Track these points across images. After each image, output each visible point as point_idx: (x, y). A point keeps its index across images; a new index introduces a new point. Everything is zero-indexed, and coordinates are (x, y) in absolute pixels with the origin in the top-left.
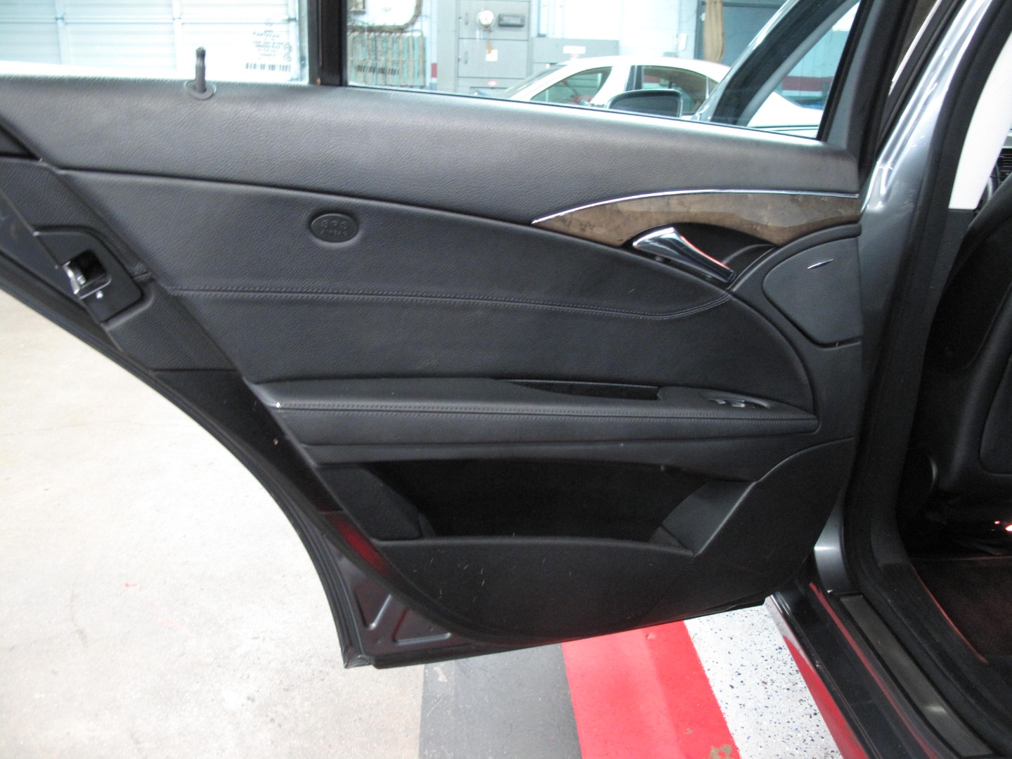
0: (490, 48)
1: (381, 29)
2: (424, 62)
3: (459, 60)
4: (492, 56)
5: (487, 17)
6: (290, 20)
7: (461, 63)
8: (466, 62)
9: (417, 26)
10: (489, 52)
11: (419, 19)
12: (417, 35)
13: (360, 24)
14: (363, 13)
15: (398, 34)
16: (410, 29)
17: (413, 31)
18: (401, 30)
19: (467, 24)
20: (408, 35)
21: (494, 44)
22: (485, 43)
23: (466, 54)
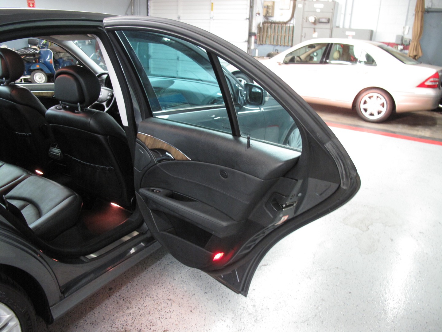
0: (315, 31)
1: (278, 23)
2: (293, 37)
3: (302, 36)
4: (315, 35)
5: (312, 19)
6: (247, 19)
7: (303, 38)
8: (305, 37)
9: (292, 22)
10: (314, 33)
11: (293, 19)
12: (291, 25)
13: (270, 21)
14: (271, 16)
15: (285, 25)
16: (289, 23)
17: (290, 24)
18: (286, 23)
19: (306, 21)
20: (288, 25)
21: (316, 30)
22: (313, 30)
23: (305, 34)
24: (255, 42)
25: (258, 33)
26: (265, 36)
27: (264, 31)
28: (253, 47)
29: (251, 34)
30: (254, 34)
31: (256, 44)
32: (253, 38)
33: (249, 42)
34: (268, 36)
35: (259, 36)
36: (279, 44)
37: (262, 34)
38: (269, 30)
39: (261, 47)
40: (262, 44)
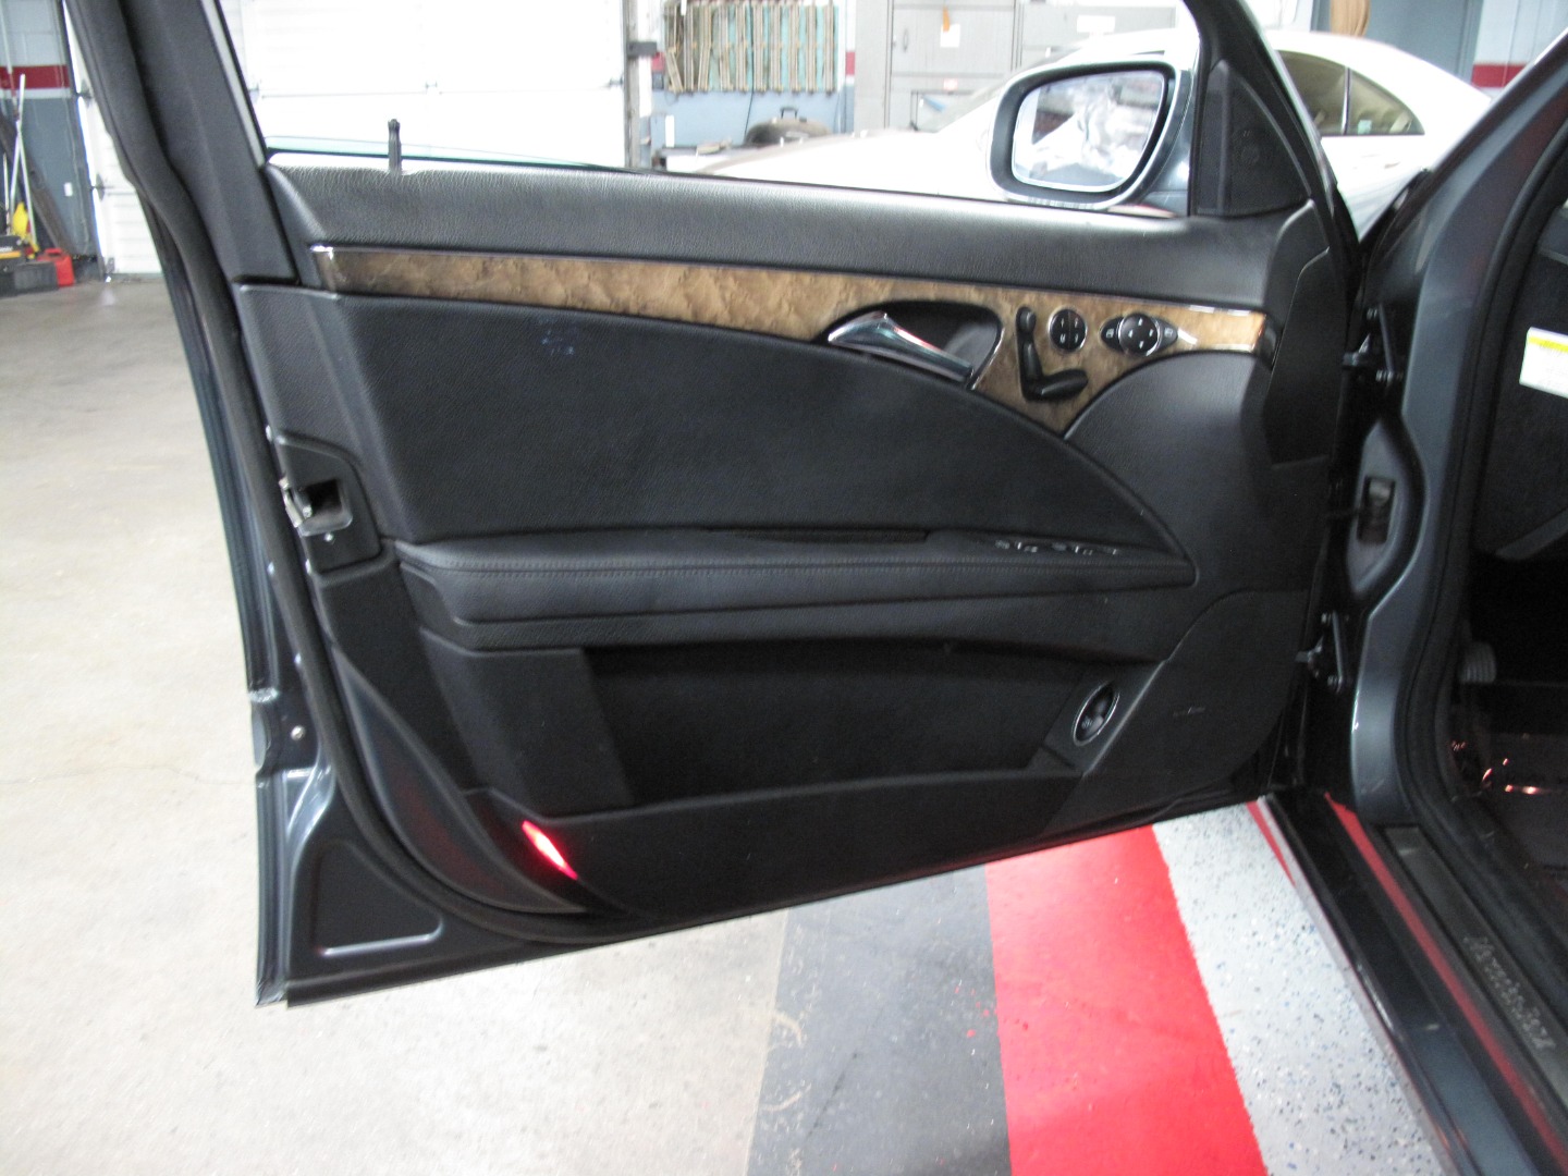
0: (947, 22)
2: (834, 50)
3: (893, 44)
4: (951, 38)
7: (897, 51)
8: (905, 48)
10: (947, 28)
20: (808, 3)
21: (955, 15)
22: (938, 14)
23: (906, 33)
24: (659, 85)
25: (669, 45)
26: (705, 54)
27: (697, 35)
28: (646, 102)
29: (633, 51)
30: (650, 49)
31: (661, 94)
32: (644, 66)
33: (627, 84)
34: (718, 52)
35: (679, 57)
36: (774, 84)
37: (689, 43)
38: (723, 24)
39: (685, 101)
40: (689, 92)
